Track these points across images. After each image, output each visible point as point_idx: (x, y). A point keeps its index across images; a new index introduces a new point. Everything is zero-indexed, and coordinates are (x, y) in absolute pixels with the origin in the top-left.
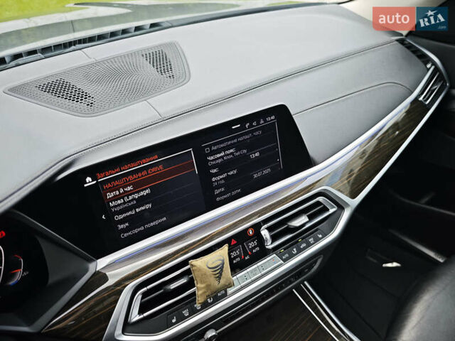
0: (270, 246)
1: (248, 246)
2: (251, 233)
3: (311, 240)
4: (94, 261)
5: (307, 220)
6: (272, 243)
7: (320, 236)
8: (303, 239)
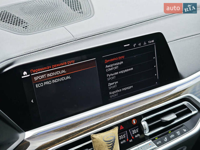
0: (147, 133)
1: (132, 132)
2: (134, 122)
3: (178, 133)
4: (23, 132)
5: (175, 117)
6: (149, 132)
7: (185, 130)
8: (172, 131)
